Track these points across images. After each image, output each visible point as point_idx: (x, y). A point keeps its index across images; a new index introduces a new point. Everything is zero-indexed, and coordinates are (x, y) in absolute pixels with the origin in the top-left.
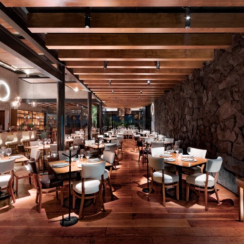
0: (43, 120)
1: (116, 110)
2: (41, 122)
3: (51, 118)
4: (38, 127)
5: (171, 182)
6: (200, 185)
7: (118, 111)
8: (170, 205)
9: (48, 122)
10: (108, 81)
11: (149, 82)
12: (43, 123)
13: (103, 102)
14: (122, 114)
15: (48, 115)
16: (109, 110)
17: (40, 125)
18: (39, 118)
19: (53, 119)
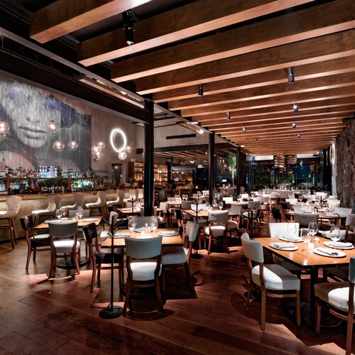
0: (166, 175)
1: (271, 157)
2: (165, 177)
3: (178, 172)
4: (160, 184)
5: (280, 287)
6: (338, 305)
7: (275, 159)
8: (276, 329)
9: (173, 177)
10: (225, 115)
11: (295, 107)
12: (166, 179)
13: (242, 146)
14: (279, 165)
15: (173, 168)
16: (258, 158)
17: (163, 181)
18: (161, 172)
19: (180, 173)
